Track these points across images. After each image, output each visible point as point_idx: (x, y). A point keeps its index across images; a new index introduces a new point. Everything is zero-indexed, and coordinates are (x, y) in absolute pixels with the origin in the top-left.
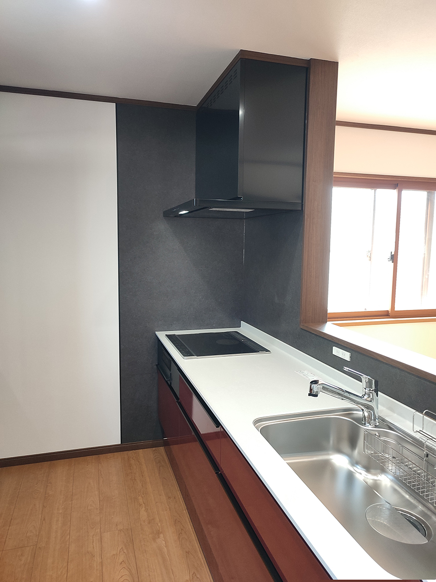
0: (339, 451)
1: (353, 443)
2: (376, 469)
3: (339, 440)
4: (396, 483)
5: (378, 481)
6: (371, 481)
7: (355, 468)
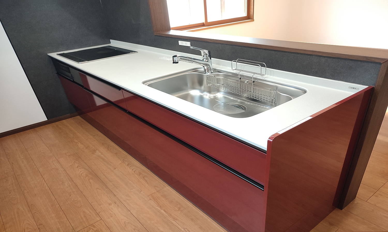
0: (193, 88)
1: (200, 83)
2: (214, 91)
3: (193, 84)
4: (226, 95)
5: (217, 96)
6: (213, 97)
7: (203, 94)
